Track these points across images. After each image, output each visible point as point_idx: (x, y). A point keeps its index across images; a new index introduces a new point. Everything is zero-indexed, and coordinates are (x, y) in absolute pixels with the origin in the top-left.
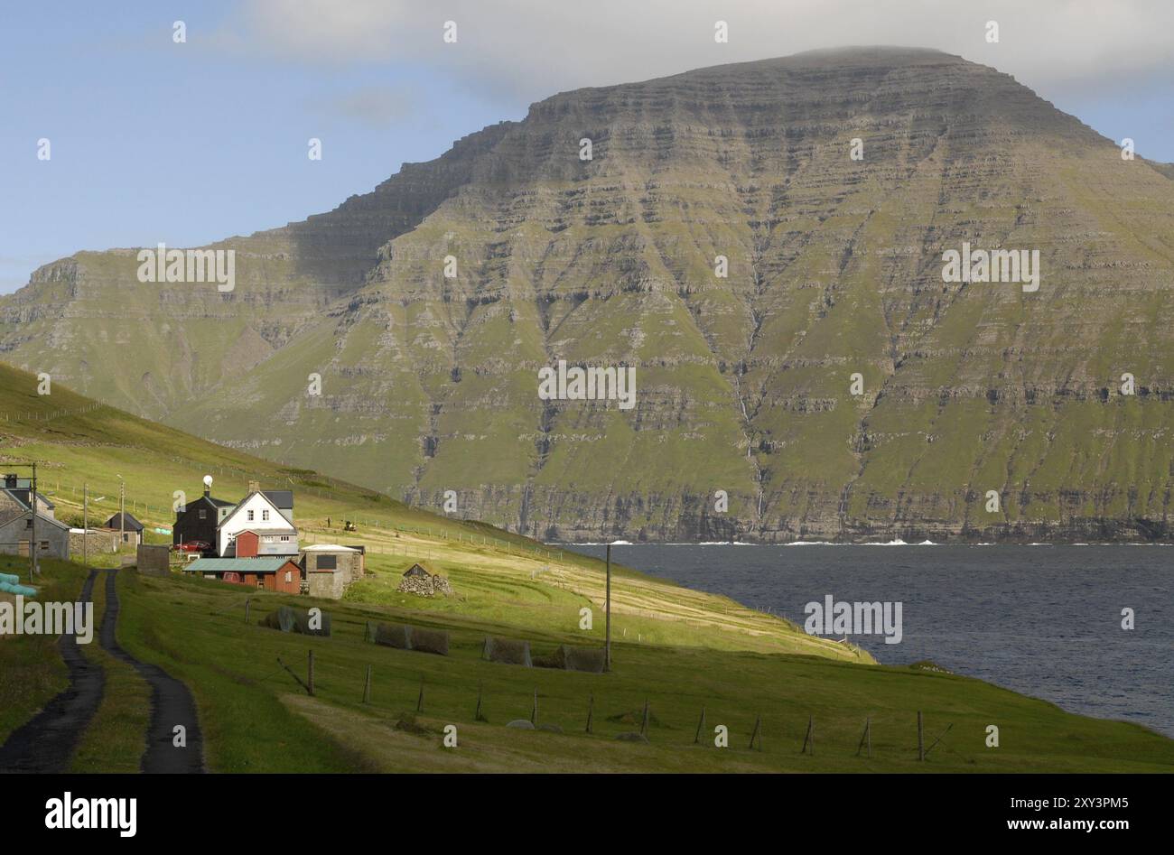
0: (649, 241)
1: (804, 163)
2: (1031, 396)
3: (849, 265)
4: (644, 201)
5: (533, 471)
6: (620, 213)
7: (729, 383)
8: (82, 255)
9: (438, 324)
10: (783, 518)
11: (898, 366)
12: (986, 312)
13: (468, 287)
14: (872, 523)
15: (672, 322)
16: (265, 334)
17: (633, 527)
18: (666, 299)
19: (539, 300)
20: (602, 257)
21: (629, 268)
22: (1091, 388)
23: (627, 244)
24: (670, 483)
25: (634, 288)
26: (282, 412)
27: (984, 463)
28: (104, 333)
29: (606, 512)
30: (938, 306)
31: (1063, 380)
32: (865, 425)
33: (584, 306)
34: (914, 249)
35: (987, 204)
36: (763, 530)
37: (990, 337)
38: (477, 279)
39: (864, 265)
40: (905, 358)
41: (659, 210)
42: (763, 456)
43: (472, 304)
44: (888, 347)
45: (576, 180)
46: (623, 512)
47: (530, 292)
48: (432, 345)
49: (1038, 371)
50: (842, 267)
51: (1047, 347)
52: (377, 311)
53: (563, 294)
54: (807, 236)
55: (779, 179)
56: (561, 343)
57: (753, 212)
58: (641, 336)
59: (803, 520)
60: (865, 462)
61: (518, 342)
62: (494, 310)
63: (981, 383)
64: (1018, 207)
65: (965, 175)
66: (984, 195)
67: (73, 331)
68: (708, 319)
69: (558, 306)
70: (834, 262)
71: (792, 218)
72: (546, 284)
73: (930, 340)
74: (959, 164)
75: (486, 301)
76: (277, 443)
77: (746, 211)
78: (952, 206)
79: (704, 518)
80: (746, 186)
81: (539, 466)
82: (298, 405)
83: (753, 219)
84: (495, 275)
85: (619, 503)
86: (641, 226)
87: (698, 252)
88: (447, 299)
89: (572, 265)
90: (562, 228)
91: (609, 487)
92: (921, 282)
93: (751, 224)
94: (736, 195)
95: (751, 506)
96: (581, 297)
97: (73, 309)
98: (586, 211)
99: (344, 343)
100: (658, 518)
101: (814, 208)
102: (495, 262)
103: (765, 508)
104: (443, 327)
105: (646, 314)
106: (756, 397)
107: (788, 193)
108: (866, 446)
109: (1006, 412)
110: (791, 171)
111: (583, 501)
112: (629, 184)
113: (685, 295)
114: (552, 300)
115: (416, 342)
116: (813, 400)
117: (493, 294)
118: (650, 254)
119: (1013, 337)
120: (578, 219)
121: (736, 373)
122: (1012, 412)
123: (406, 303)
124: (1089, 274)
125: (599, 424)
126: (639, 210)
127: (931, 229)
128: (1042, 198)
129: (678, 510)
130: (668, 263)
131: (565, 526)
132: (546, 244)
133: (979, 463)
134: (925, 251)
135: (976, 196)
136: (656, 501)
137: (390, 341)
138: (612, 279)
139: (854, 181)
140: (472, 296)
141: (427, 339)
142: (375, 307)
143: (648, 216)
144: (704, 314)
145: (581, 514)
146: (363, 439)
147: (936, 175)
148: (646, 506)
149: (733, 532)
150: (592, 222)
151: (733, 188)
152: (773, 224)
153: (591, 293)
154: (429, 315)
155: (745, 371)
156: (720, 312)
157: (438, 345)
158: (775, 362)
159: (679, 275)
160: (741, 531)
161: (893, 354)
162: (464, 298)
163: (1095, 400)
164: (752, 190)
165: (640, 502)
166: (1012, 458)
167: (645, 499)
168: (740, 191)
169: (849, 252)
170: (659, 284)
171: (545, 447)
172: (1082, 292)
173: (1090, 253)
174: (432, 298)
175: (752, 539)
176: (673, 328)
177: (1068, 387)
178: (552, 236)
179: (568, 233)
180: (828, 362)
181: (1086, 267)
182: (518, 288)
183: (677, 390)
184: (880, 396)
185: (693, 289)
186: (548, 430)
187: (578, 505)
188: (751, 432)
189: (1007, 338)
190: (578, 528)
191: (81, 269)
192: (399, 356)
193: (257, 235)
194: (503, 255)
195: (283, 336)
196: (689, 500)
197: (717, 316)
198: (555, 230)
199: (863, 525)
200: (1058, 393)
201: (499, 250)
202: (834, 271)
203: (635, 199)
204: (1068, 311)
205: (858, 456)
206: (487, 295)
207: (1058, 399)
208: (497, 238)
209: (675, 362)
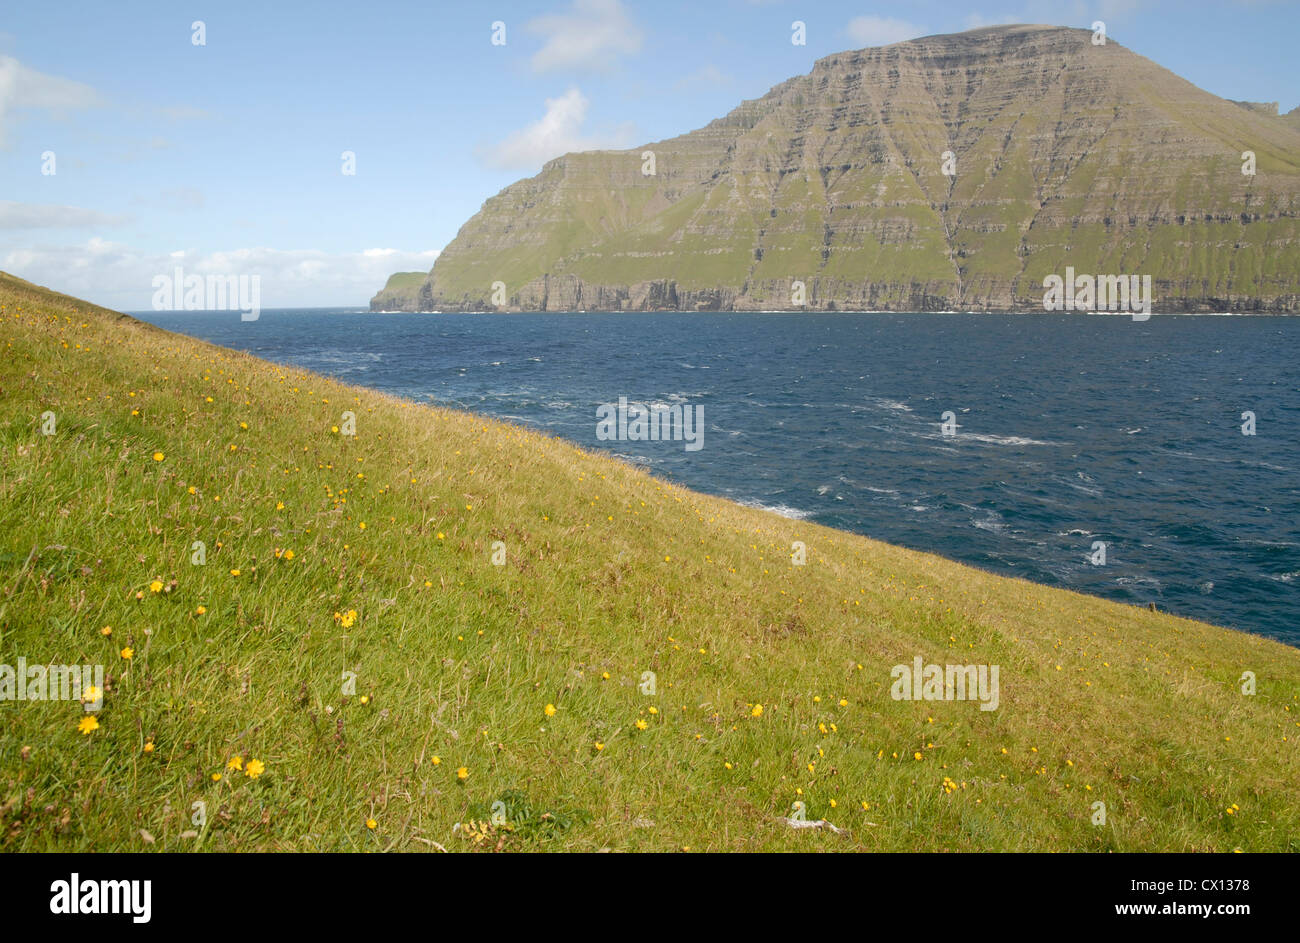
0: (887, 134)
1: (977, 89)
2: (1132, 222)
3: (1009, 146)
4: (882, 112)
5: (819, 269)
6: (869, 119)
7: (937, 215)
8: (569, 156)
9: (763, 185)
10: (976, 297)
11: (1043, 204)
12: (1100, 170)
13: (780, 163)
14: (1033, 301)
15: (902, 180)
16: (667, 195)
17: (880, 303)
18: (899, 167)
19: (822, 170)
20: (859, 144)
21: (875, 149)
22: (1173, 216)
23: (874, 136)
24: (903, 275)
25: (879, 161)
26: (674, 236)
27: (1104, 264)
28: (579, 196)
29: (864, 292)
30: (1067, 168)
31: (1154, 211)
32: (1024, 240)
33: (848, 172)
34: (1049, 135)
35: (1095, 107)
36: (963, 304)
37: (1104, 185)
38: (785, 159)
39: (1019, 145)
40: (1048, 199)
41: (892, 117)
42: (960, 259)
43: (782, 173)
44: (1037, 193)
45: (842, 102)
46: (874, 293)
47: (816, 166)
48: (759, 196)
49: (1136, 207)
50: (1005, 147)
51: (1142, 191)
52: (727, 178)
53: (835, 166)
54: (981, 130)
55: (962, 98)
56: (835, 194)
57: (947, 118)
58: (883, 189)
59: (988, 298)
60: (1026, 264)
61: (810, 193)
62: (795, 176)
63: (1100, 213)
64: (1115, 109)
65: (1080, 91)
66: (1093, 102)
67: (563, 196)
68: (924, 178)
69: (833, 173)
70: (999, 144)
71: (971, 120)
72: (825, 161)
73: (1064, 188)
74: (1075, 85)
75: (790, 171)
76: (671, 253)
77: (943, 117)
78: (1073, 109)
79: (925, 297)
80: (943, 103)
81: (823, 266)
82: (683, 232)
83: (948, 121)
84: (796, 156)
85: (872, 287)
86: (881, 124)
87: (916, 140)
88: (768, 171)
89: (840, 150)
90: (835, 129)
91: (866, 278)
92: (1056, 154)
93: (946, 125)
94: (937, 108)
95: (955, 289)
96: (846, 168)
97: (564, 183)
98: (848, 119)
99: (708, 197)
100: (897, 296)
101: (984, 114)
102: (796, 149)
103: (963, 290)
104: (766, 186)
105: (887, 175)
106: (954, 224)
107: (968, 106)
108: (1026, 253)
109: (1116, 232)
110: (969, 94)
111: (850, 286)
112: (874, 104)
113: (909, 165)
114: (829, 170)
115: (751, 195)
116: (991, 225)
117: (795, 167)
118: (888, 141)
119: (1119, 185)
120: (844, 124)
121: (941, 210)
122: (1121, 232)
123: (744, 173)
124: (1166, 147)
125: (859, 241)
126: (880, 117)
127: (1060, 123)
128: (1131, 103)
129: (908, 291)
130: (898, 147)
131: (839, 301)
132: (825, 139)
133: (1101, 263)
134: (1056, 136)
135: (1088, 103)
136: (894, 286)
137: (735, 194)
138: (864, 157)
139: (1009, 98)
140: (782, 169)
141: (756, 193)
142: (727, 175)
143: (885, 121)
144: (921, 175)
145: (849, 294)
146: (720, 250)
147: (1061, 92)
148: (888, 289)
149: (943, 305)
150: (852, 125)
151: (935, 105)
152: (960, 124)
153: (853, 165)
154: (758, 180)
155: (947, 209)
156: (931, 174)
157: (762, 196)
158: (966, 203)
159: (905, 153)
160: (948, 304)
161: (1040, 198)
162: (778, 169)
163: (1175, 223)
164: (946, 105)
165: (885, 287)
166: (1123, 259)
167: (888, 285)
168: (939, 105)
169: (1009, 138)
170: (893, 159)
171: (826, 254)
172: (1163, 158)
173: (1166, 134)
174: (759, 170)
175: (955, 310)
176: (903, 184)
177: (1158, 215)
178: (829, 134)
179: (838, 131)
180: (1000, 202)
181: (1164, 142)
182: (808, 163)
183: (907, 220)
184: (1033, 222)
185: (914, 161)
186: (828, 245)
187: (848, 289)
188: (952, 245)
189: (1114, 186)
190: (847, 302)
191: (568, 162)
192: (740, 203)
193: (663, 142)
194: (800, 145)
195: (676, 196)
196: (915, 286)
197: (929, 177)
198: (830, 130)
199: (1027, 302)
200: (1150, 219)
201: (797, 142)
202: (1000, 149)
203: (878, 111)
204: (1154, 169)
205: (1021, 259)
206: (791, 167)
207: (1151, 223)
208: (796, 136)
209: (905, 203)
